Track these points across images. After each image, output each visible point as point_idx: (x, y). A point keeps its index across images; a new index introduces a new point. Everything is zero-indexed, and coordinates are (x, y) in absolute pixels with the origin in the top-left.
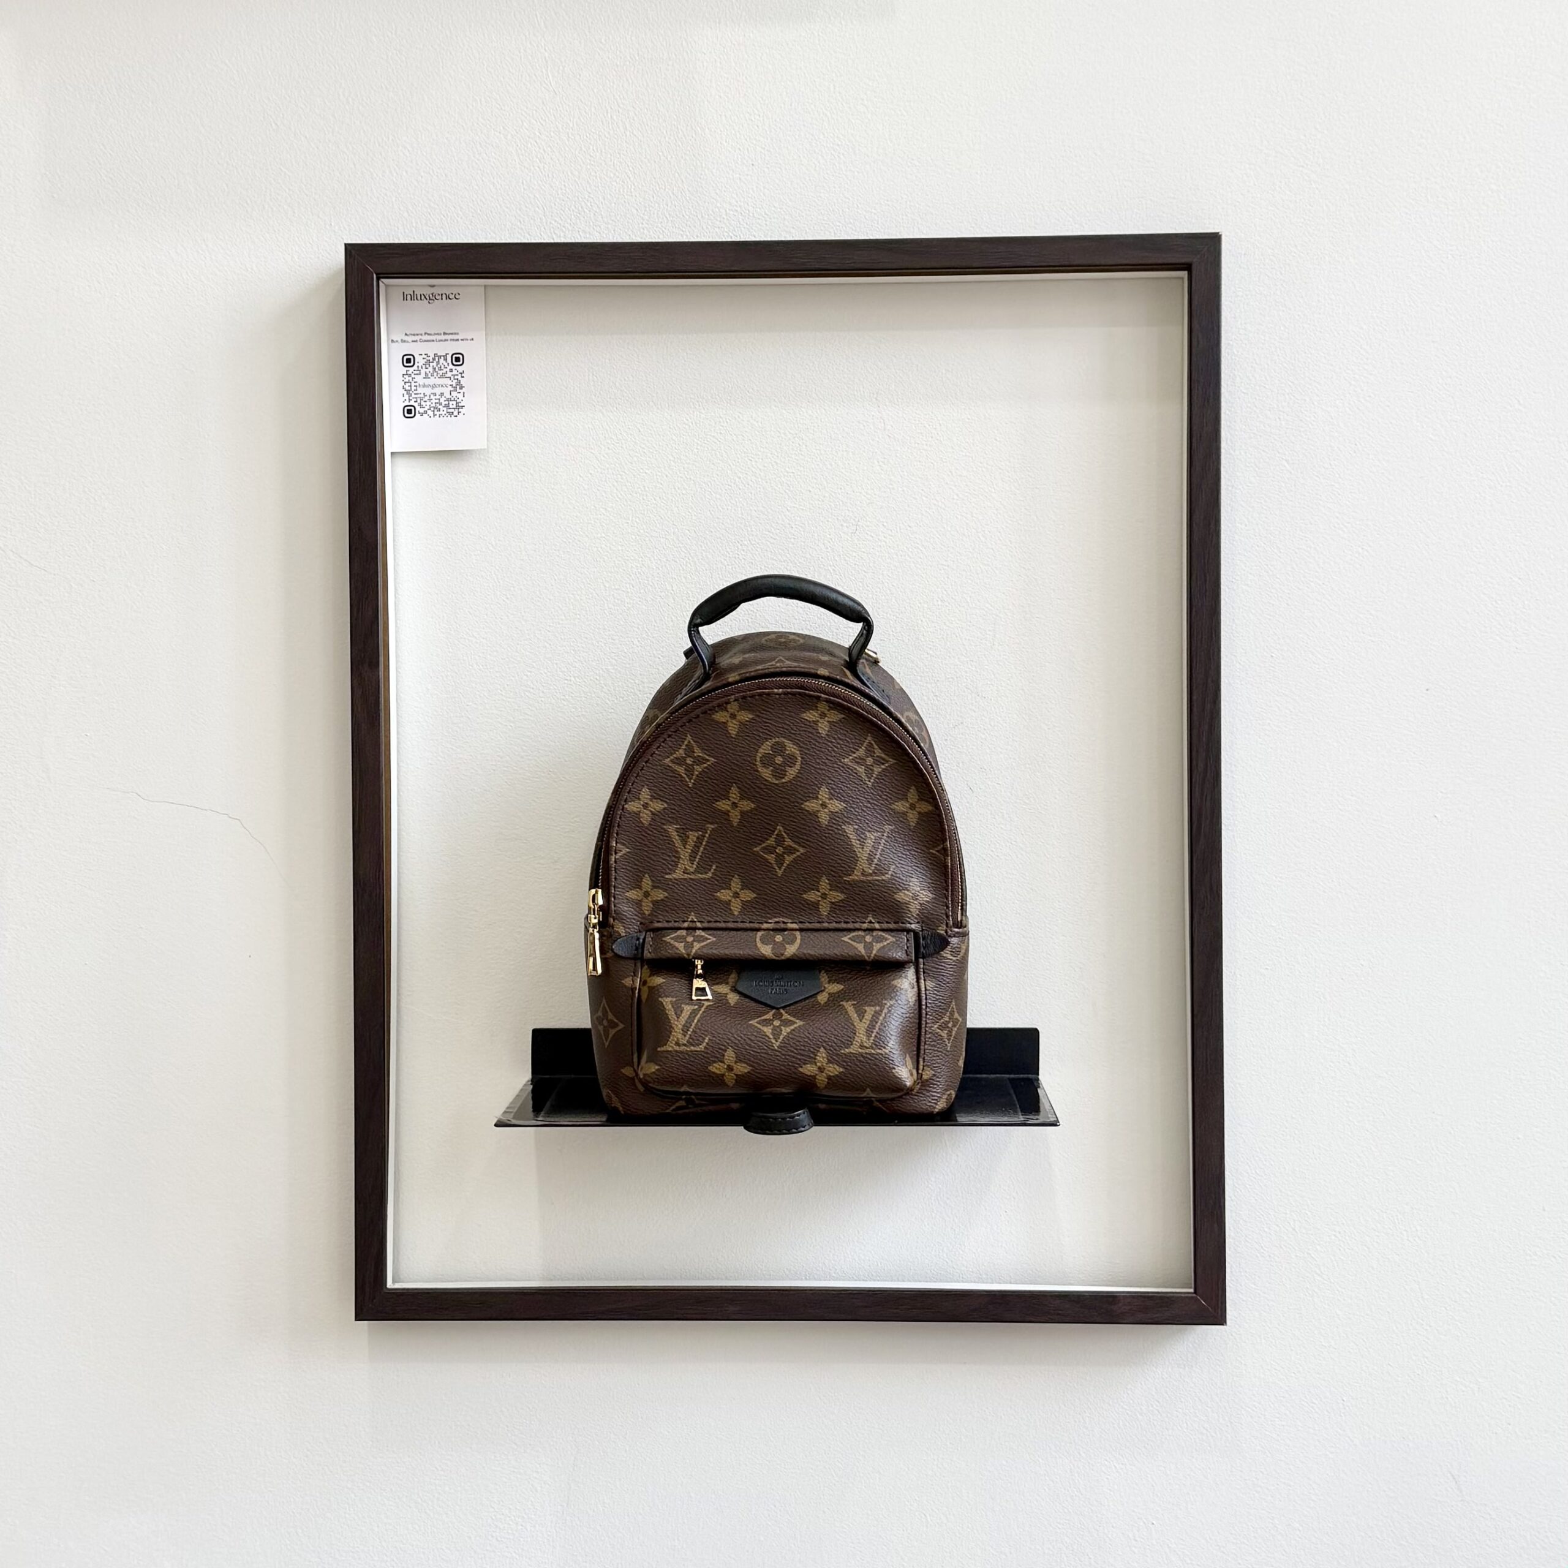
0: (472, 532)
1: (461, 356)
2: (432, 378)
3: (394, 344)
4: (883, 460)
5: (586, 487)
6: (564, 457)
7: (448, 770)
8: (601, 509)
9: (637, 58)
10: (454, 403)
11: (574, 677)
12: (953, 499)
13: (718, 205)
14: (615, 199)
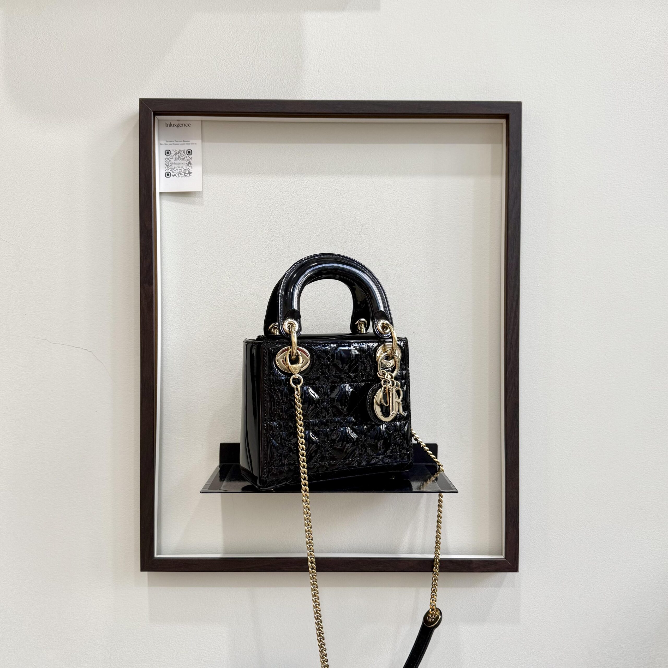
0: (195, 228)
1: (190, 151)
2: (178, 160)
3: (162, 146)
4: (373, 200)
5: (245, 209)
6: (236, 196)
7: (184, 331)
8: (252, 219)
9: (269, 24)
10: (188, 171)
11: (240, 291)
12: (403, 217)
13: (304, 88)
14: (259, 85)
